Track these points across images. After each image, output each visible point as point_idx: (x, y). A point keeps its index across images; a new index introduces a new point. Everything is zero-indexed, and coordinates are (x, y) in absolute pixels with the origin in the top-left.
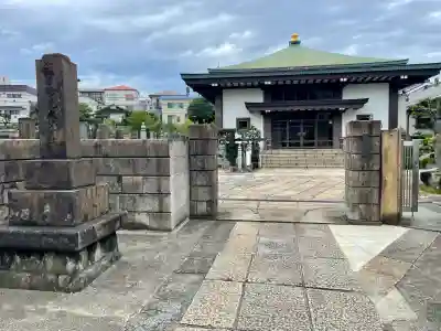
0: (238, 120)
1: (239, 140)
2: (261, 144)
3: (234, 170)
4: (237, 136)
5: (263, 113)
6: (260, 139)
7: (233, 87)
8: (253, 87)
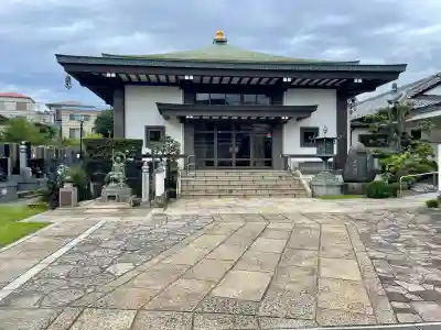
0: (148, 128)
1: (147, 156)
2: (180, 162)
3: (136, 205)
4: (145, 150)
5: (183, 120)
6: (178, 156)
7: (140, 83)
8: (168, 84)
